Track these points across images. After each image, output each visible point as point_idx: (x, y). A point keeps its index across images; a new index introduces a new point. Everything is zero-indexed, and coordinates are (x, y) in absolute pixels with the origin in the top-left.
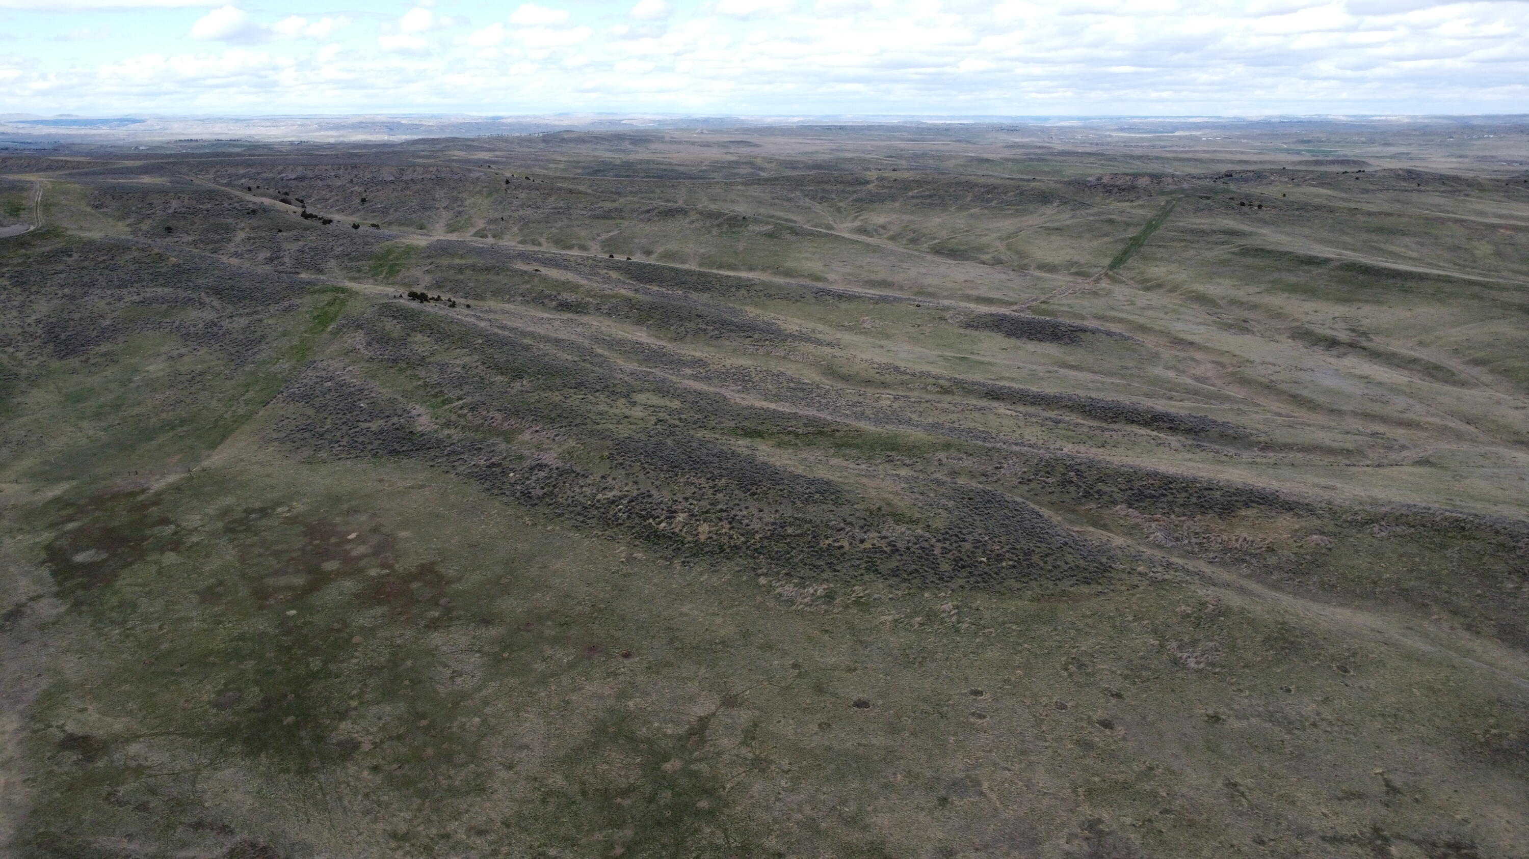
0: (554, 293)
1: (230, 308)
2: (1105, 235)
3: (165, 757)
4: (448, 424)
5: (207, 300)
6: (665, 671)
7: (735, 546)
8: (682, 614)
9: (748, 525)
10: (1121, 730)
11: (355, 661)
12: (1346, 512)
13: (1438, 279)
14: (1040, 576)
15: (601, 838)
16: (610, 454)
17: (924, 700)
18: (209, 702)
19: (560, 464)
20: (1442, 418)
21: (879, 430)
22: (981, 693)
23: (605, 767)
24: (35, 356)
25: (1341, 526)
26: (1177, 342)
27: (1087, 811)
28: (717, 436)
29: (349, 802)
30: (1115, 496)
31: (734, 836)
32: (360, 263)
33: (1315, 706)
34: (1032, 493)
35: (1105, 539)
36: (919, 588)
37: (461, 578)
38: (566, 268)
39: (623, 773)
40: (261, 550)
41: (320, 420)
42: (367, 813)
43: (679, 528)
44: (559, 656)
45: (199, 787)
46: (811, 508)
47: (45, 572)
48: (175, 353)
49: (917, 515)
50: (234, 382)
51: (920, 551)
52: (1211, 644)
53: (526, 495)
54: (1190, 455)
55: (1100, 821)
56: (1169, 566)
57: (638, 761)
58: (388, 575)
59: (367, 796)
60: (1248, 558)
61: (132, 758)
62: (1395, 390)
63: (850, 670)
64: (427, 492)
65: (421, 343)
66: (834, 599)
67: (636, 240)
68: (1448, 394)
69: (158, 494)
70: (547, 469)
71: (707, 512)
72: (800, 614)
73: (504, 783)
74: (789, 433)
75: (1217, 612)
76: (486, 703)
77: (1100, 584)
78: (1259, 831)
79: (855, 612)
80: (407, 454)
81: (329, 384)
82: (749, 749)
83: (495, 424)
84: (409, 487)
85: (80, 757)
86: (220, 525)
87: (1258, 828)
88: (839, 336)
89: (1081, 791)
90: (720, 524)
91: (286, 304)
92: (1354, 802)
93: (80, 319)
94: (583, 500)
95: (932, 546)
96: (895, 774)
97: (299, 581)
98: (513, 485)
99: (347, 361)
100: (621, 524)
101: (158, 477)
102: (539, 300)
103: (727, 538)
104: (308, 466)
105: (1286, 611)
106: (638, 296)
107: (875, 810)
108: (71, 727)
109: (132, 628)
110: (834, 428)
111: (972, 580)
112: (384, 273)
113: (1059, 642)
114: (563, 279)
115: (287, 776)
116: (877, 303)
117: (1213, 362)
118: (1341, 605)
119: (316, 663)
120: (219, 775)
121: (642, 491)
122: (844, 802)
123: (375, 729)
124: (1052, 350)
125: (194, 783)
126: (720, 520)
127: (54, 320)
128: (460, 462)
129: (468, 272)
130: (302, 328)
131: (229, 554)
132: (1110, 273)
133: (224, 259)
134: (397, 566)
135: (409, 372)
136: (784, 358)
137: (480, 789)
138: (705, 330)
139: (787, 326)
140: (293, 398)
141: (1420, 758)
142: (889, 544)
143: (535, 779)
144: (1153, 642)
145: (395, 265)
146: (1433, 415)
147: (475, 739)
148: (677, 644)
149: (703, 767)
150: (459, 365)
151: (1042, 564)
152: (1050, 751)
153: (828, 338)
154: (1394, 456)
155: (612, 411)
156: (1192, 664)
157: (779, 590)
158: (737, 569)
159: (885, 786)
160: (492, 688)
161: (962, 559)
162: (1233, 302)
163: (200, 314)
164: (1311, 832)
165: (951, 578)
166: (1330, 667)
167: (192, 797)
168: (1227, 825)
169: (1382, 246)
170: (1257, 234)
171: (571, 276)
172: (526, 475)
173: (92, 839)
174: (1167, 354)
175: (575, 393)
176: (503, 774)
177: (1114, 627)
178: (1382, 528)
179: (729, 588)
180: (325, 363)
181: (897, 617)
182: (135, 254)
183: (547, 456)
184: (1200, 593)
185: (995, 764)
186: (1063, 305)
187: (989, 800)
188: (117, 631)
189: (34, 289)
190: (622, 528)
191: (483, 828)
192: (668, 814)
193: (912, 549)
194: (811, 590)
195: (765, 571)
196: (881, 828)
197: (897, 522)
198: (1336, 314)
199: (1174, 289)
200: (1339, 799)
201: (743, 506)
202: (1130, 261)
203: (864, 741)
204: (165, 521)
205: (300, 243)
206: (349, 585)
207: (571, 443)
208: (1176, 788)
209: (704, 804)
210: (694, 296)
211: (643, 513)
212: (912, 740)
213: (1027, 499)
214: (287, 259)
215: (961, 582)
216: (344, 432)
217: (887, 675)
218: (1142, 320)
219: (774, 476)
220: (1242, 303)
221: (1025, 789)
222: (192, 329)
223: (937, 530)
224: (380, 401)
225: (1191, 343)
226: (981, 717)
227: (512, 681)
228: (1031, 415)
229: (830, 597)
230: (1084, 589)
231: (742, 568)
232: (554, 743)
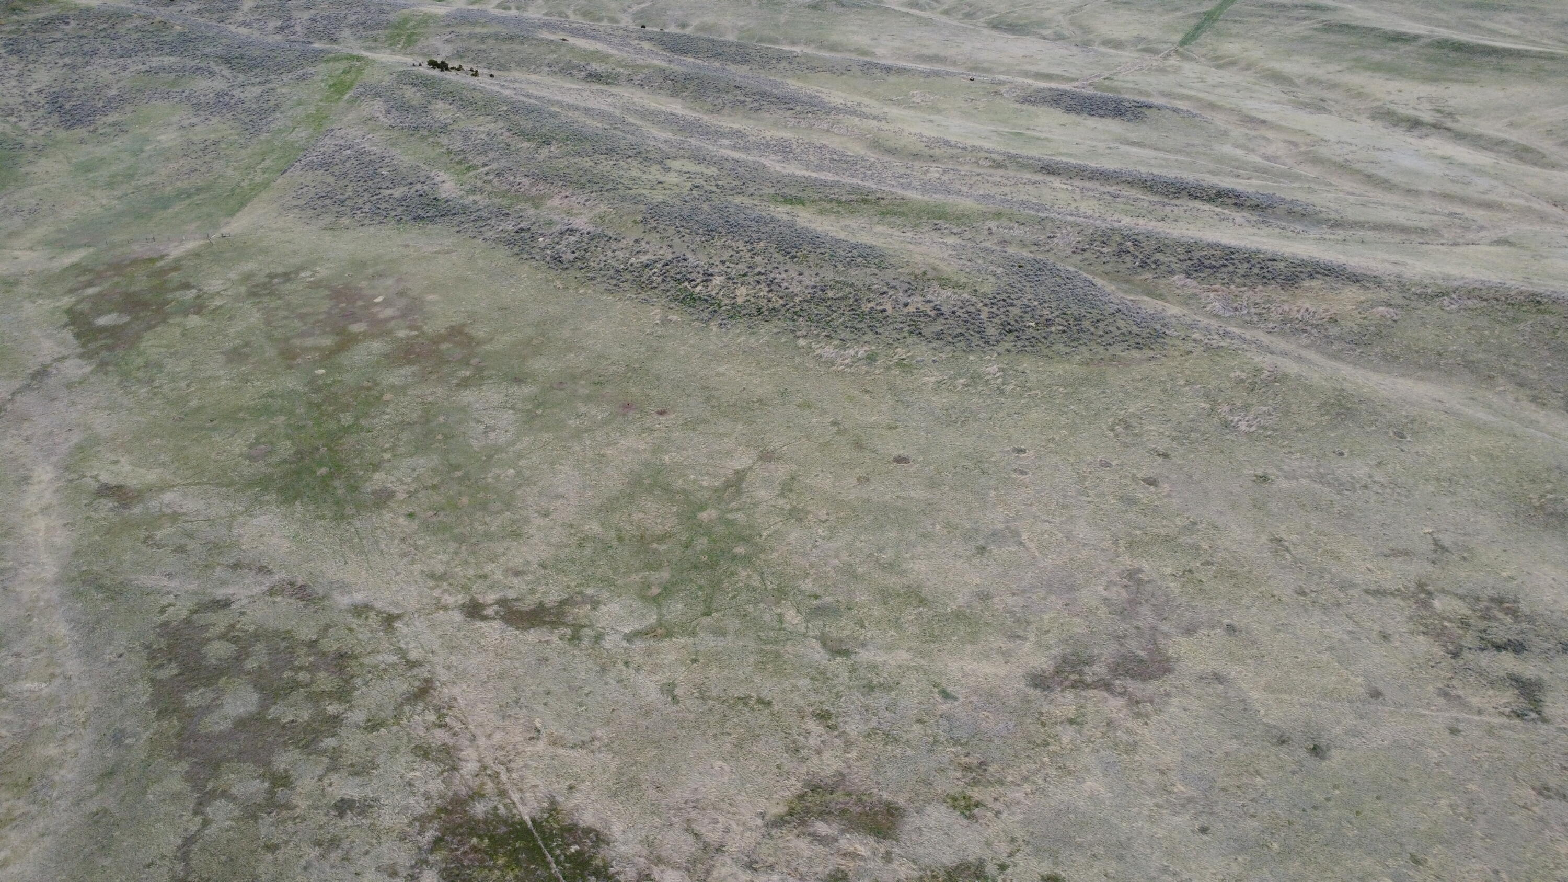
0: (583, 63)
1: (241, 78)
2: (1177, 9)
3: (201, 505)
4: (473, 191)
5: (217, 69)
6: (700, 428)
7: (774, 309)
8: (718, 374)
9: (787, 288)
10: (1166, 488)
11: (387, 416)
12: (1416, 285)
13: (1539, 56)
14: (1091, 341)
15: (637, 579)
16: (644, 218)
17: (966, 457)
18: (241, 455)
19: (591, 229)
20: (1527, 200)
21: (926, 198)
22: (1024, 451)
23: (641, 515)
24: (39, 126)
25: (1409, 299)
26: (1250, 120)
27: (1127, 561)
28: (756, 202)
29: (386, 545)
30: (1173, 266)
31: (770, 579)
32: (376, 32)
33: (1367, 469)
34: (1085, 263)
35: (1160, 308)
36: (964, 351)
37: (491, 339)
38: (594, 38)
39: (659, 521)
40: (286, 313)
41: (341, 188)
42: (405, 555)
43: (716, 291)
44: (593, 413)
45: (235, 532)
46: (853, 272)
47: (68, 335)
48: (186, 123)
49: (964, 280)
50: (249, 151)
51: (966, 315)
52: (1264, 408)
53: (557, 259)
54: (1255, 231)
55: (1140, 570)
56: (1225, 334)
57: (675, 510)
58: (417, 336)
59: (403, 540)
60: (1309, 328)
61: (167, 506)
62: (1479, 171)
63: (890, 428)
64: (454, 257)
65: (442, 111)
66: (876, 361)
67: (669, 12)
68: (1536, 177)
69: (178, 260)
70: (578, 234)
71: (745, 275)
72: (841, 374)
73: (539, 529)
74: (832, 200)
75: (1273, 378)
76: (520, 456)
77: (1152, 349)
78: (1301, 584)
79: (897, 373)
80: (432, 219)
81: (349, 152)
82: (787, 500)
83: (522, 190)
84: (435, 252)
85: (116, 504)
86: (243, 289)
87: (1300, 580)
88: (886, 109)
89: (1121, 543)
90: (758, 287)
91: (300, 72)
92: (1400, 559)
93: (84, 89)
94: (616, 264)
95: (979, 310)
96: (933, 525)
97: (327, 341)
98: (542, 249)
99: (366, 129)
100: (655, 288)
101: (176, 244)
102: (567, 70)
103: (765, 301)
104: (331, 233)
105: (1345, 380)
106: (672, 66)
107: (912, 558)
108: (105, 477)
109: (160, 387)
110: (878, 196)
111: (1019, 344)
112: (402, 43)
113: (1107, 404)
114: (592, 48)
115: (322, 522)
116: (928, 76)
117: (1285, 141)
118: (1403, 375)
119: (347, 419)
120: (255, 521)
121: (677, 254)
122: (881, 550)
123: (409, 480)
124: (1114, 126)
125: (230, 528)
126: (759, 283)
127: (56, 89)
128: (487, 227)
129: (491, 42)
130: (318, 97)
131: (253, 317)
132: (1181, 49)
133: (232, 28)
134: (425, 328)
135: (431, 140)
136: (828, 131)
137: (516, 533)
138: (744, 102)
139: (831, 99)
140: (311, 166)
141: (1472, 520)
142: (934, 308)
143: (571, 526)
144: (1203, 405)
145: (413, 34)
146: (1517, 196)
147: (510, 489)
148: (714, 402)
149: (740, 517)
150: (483, 132)
151: (1092, 329)
152: (1092, 505)
153: (875, 112)
154: (1471, 236)
155: (644, 177)
156: (1243, 426)
157: (818, 352)
158: (775, 331)
159: (923, 536)
160: (526, 441)
161: (1009, 324)
162: (1311, 81)
163: (210, 84)
164: (1353, 585)
165: (998, 341)
166: (1386, 433)
167: (229, 541)
168: (1269, 577)
169: (1479, 22)
170: (1343, 9)
171: (600, 47)
172: (557, 240)
173: (133, 577)
174: (1237, 132)
175: (606, 159)
176: (539, 521)
177: (1165, 391)
178: (1452, 301)
179: (767, 350)
180: (343, 132)
181: (940, 378)
182: (137, 22)
183: (577, 221)
184: (1257, 360)
185: (1036, 517)
186: (1128, 82)
187: (1028, 550)
188: (145, 390)
189: (32, 57)
190: (656, 291)
191: (521, 569)
192: (704, 558)
193: (957, 314)
194: (852, 352)
195: (805, 333)
196: (918, 574)
197: (943, 286)
198: (1421, 95)
199: (1248, 67)
200: (1385, 556)
201: (782, 268)
202: (1202, 37)
203: (903, 494)
204: (187, 286)
205: (312, 11)
206: (377, 346)
207: (603, 207)
208: (1219, 542)
209: (740, 550)
210: (732, 68)
211: (679, 276)
212: (952, 494)
213: (1080, 269)
214: (298, 29)
215: (1007, 345)
216: (365, 198)
217: (928, 433)
218: (1212, 98)
219: (816, 241)
220: (1321, 82)
221: (1065, 540)
222: (202, 97)
223: (985, 295)
224: (402, 168)
225: (1264, 122)
226: (1022, 473)
227: (546, 436)
228: (1088, 190)
229: (871, 359)
230: (1135, 354)
231: (781, 330)
232: (589, 493)
